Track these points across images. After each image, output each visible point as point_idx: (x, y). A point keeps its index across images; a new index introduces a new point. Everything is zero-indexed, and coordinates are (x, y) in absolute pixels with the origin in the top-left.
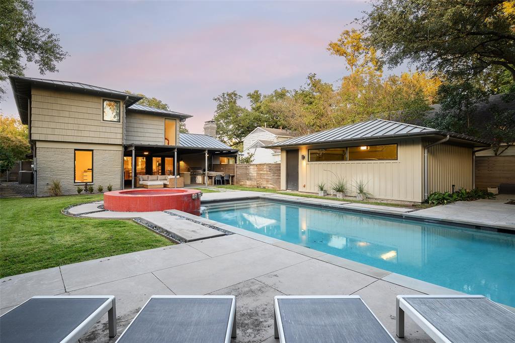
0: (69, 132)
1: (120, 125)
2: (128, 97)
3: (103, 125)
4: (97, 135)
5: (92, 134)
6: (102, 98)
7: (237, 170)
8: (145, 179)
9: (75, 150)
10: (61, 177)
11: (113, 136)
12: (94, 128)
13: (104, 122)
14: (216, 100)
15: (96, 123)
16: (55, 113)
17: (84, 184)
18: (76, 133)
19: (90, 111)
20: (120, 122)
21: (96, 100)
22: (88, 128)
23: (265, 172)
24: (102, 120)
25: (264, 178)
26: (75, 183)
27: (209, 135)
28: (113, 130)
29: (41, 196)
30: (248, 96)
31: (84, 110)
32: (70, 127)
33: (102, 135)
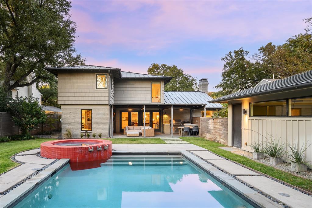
0: (77, 99)
1: (107, 91)
2: (109, 70)
3: (97, 91)
4: (93, 99)
5: (90, 99)
6: (96, 74)
7: (202, 123)
8: (131, 129)
9: (82, 109)
10: (74, 127)
11: (103, 99)
12: (91, 95)
13: (97, 89)
14: (223, 59)
15: (92, 91)
16: (69, 87)
17: (85, 131)
18: (81, 99)
19: (88, 83)
20: (107, 89)
21: (92, 75)
22: (87, 95)
23: (219, 127)
24: (96, 88)
25: (218, 133)
26: (81, 130)
27: (201, 91)
28: (103, 95)
29: (64, 138)
30: (260, 50)
31: (85, 83)
32: (77, 95)
33: (96, 98)
